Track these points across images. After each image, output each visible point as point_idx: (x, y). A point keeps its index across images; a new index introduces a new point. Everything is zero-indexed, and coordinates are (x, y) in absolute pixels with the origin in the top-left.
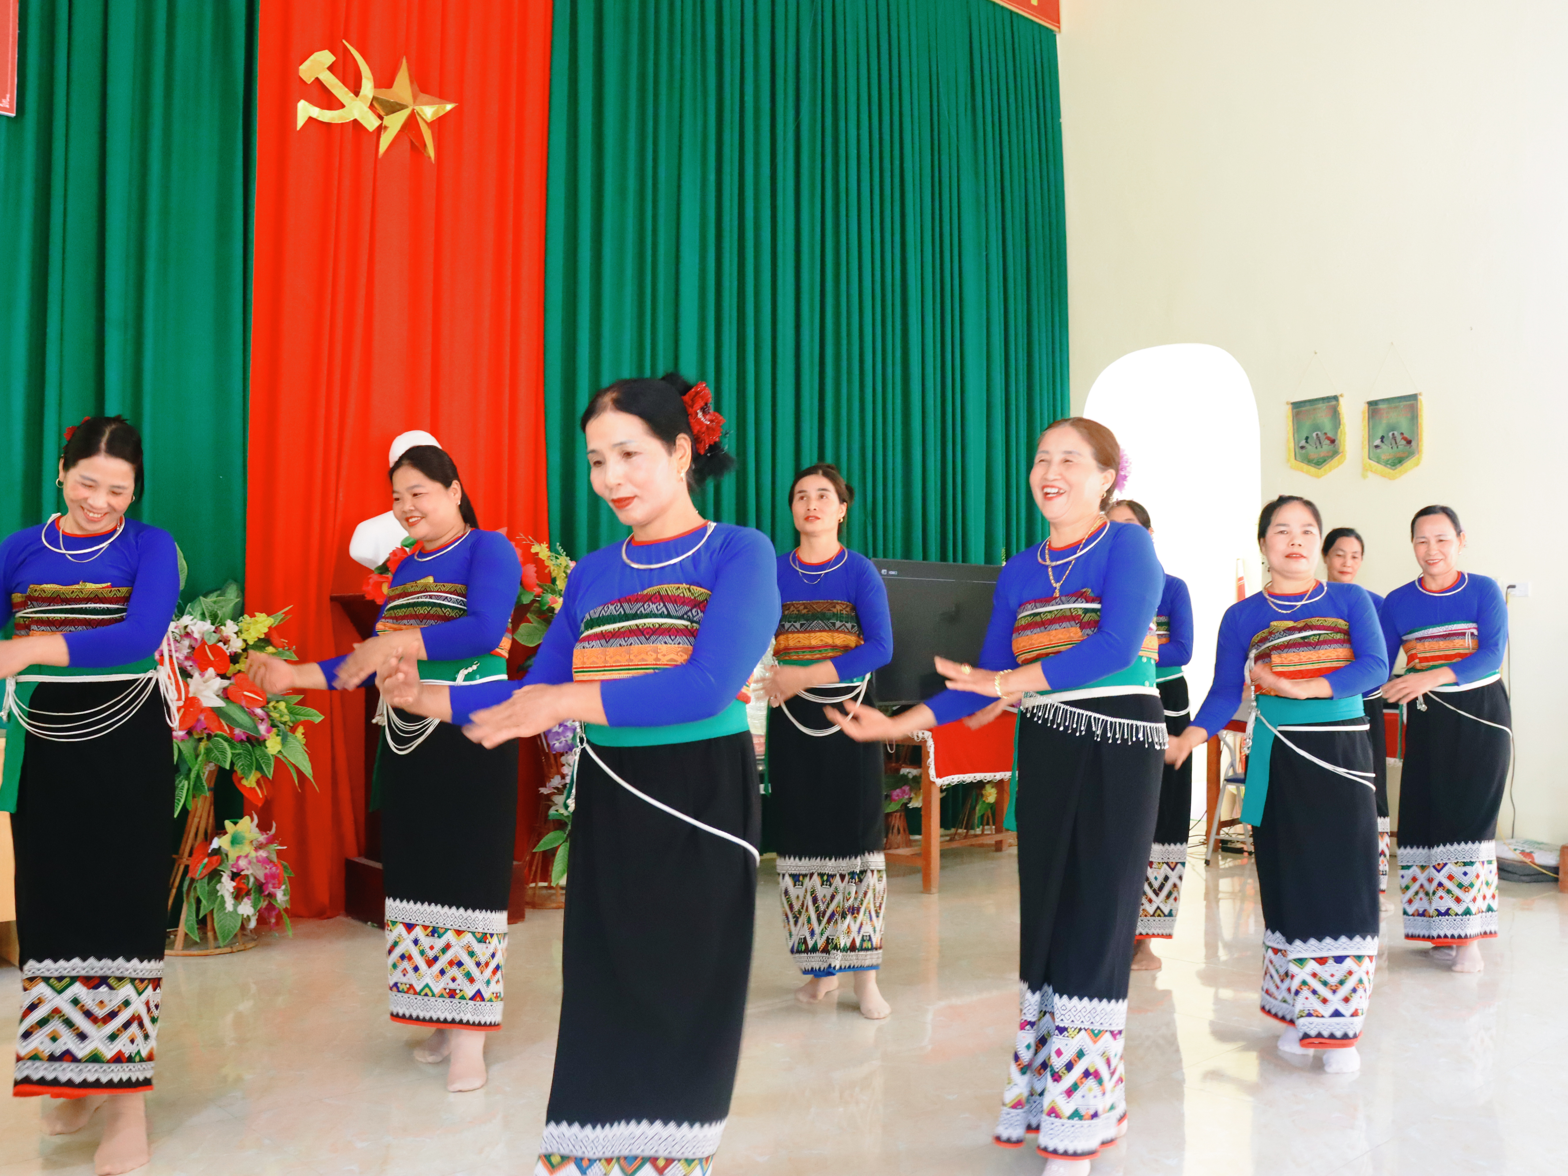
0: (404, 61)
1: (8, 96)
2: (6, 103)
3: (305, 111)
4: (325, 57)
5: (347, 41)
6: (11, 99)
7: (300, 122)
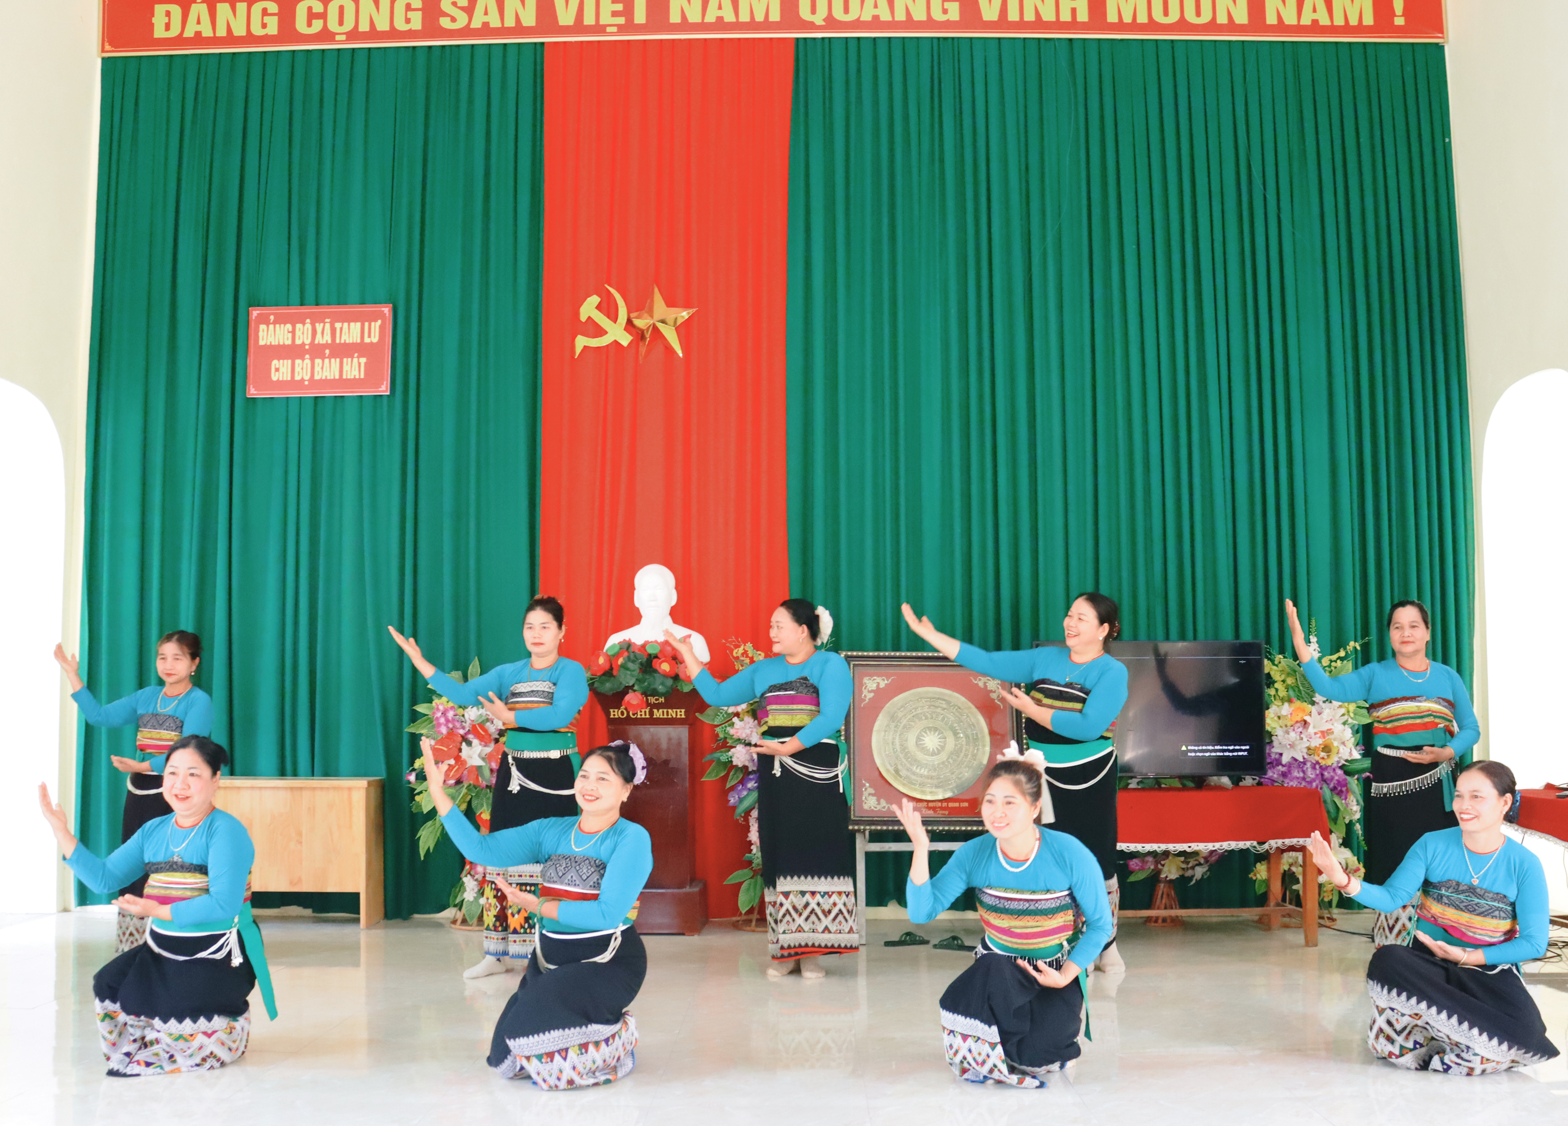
0: (656, 290)
1: (385, 383)
2: (383, 388)
3: (581, 342)
4: (595, 300)
5: (609, 285)
6: (387, 384)
7: (578, 350)
